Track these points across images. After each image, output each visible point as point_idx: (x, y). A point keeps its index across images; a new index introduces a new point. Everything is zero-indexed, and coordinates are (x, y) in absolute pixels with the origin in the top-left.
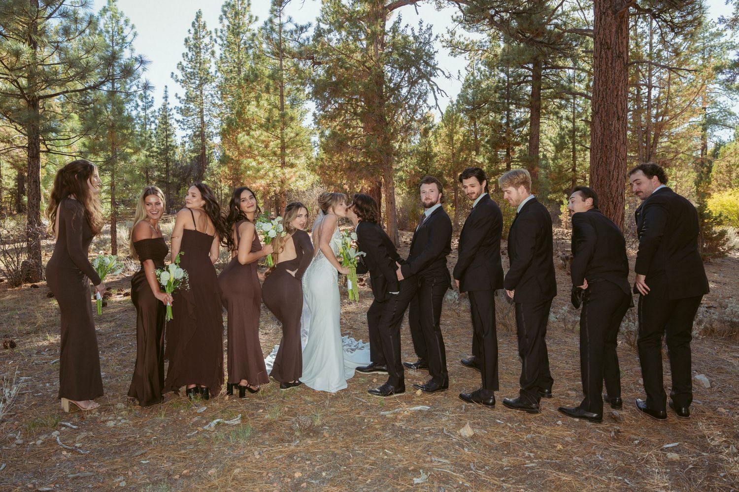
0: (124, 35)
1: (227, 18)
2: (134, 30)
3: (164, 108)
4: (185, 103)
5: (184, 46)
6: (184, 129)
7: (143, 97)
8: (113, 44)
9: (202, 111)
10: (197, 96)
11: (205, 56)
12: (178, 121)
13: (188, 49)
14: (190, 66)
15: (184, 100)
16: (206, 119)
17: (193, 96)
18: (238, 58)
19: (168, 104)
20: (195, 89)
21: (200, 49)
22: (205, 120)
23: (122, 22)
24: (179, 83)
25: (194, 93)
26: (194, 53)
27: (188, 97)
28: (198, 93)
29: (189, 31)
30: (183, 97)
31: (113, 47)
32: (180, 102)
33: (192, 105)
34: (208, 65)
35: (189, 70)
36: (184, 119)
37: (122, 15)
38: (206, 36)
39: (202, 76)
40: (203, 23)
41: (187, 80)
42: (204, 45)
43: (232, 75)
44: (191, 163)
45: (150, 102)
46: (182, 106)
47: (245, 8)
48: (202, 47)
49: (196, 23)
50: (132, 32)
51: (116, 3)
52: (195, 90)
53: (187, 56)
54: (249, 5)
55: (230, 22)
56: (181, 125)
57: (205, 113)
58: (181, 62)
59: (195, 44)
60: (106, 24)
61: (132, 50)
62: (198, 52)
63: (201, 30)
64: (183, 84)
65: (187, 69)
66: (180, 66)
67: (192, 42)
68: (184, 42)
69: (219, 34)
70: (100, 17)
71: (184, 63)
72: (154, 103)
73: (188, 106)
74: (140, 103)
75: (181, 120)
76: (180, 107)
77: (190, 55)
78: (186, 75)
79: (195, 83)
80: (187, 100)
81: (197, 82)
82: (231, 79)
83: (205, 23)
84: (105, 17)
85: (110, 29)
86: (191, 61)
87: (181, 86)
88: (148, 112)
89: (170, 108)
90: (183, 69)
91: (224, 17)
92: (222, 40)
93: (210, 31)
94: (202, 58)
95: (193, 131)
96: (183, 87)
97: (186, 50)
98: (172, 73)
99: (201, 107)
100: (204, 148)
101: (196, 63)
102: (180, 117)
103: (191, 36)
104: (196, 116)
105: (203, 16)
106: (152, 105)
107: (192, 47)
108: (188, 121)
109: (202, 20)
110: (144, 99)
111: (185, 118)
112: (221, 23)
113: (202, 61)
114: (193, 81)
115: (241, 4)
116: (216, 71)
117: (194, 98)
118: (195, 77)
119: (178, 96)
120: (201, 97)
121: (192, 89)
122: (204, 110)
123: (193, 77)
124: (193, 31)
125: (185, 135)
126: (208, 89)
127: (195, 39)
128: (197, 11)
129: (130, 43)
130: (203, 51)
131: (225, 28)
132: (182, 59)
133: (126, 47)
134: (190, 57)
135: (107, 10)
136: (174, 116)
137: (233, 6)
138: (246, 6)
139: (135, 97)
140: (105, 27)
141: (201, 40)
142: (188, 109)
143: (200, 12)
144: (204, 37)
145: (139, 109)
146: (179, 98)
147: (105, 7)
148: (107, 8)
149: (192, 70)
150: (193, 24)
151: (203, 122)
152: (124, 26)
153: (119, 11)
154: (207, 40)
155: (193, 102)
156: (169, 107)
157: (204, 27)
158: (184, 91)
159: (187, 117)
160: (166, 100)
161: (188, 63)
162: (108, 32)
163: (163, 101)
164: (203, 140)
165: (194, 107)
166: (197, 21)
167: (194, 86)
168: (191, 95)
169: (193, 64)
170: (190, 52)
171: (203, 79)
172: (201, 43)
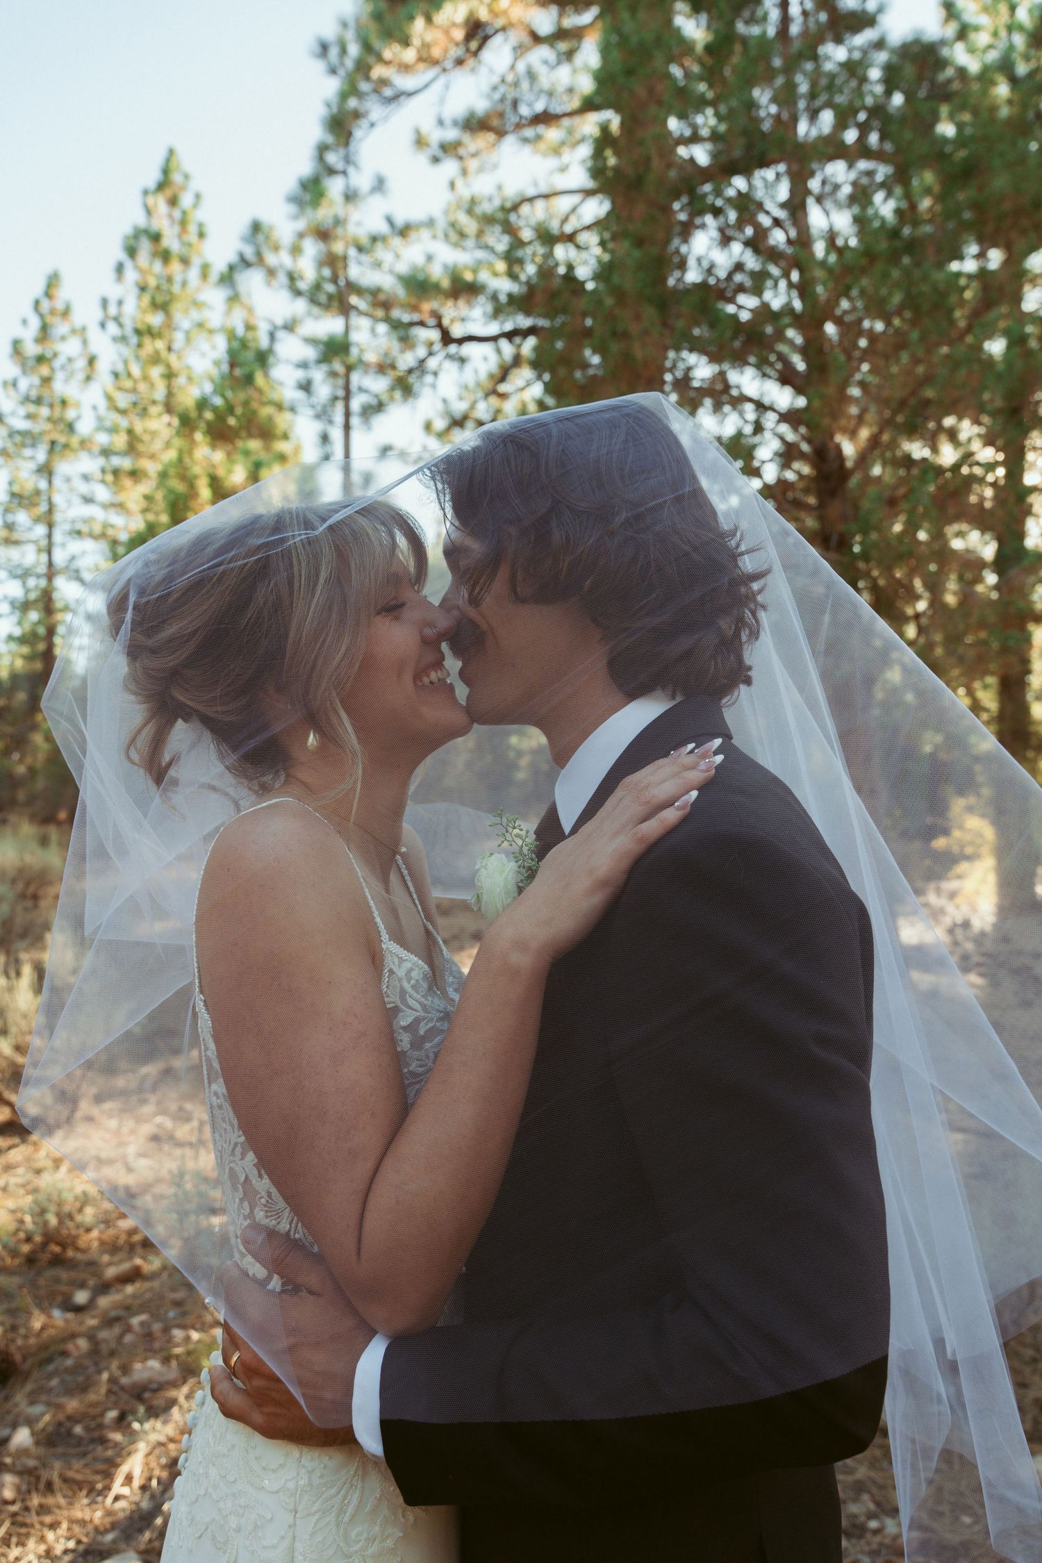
1: (137, 267)
5: (10, 361)
9: (50, 536)
10: (37, 492)
13: (19, 367)
14: (22, 411)
17: (28, 492)
20: (34, 472)
21: (53, 369)
26: (35, 380)
27: (14, 495)
28: (42, 484)
29: (25, 319)
33: (22, 517)
34: (72, 413)
35: (20, 424)
38: (70, 338)
39: (55, 438)
40: (62, 304)
41: (14, 451)
42: (62, 358)
47: (189, 245)
48: (56, 364)
49: (44, 302)
52: (34, 478)
53: (15, 384)
54: (201, 235)
57: (58, 537)
59: (38, 353)
62: (46, 378)
63: (58, 322)
65: (12, 421)
67: (31, 349)
68: (8, 350)
69: (113, 309)
73: (11, 519)
77: (24, 384)
78: (10, 437)
79: (32, 458)
80: (10, 502)
81: (42, 455)
83: (68, 305)
86: (27, 399)
91: (128, 262)
92: (120, 323)
93: (84, 329)
94: (54, 392)
95: (23, 586)
97: (16, 372)
100: (51, 631)
101: (41, 404)
103: (30, 334)
104: (32, 547)
105: (65, 285)
107: (30, 362)
109: (64, 294)
112: (118, 280)
113: (57, 400)
114: (28, 452)
115: (177, 235)
116: (96, 427)
117: (29, 497)
118: (34, 444)
120: (48, 494)
121: (24, 473)
122: (57, 531)
123: (28, 443)
124: (35, 323)
127: (41, 344)
130: (59, 376)
131: (132, 295)
134: (22, 388)
137: (157, 233)
138: (194, 238)
141: (58, 347)
142: (10, 528)
143: (56, 275)
144: (63, 337)
149: (27, 425)
150: (37, 303)
151: (51, 563)
155: (26, 507)
157: (66, 313)
161: (16, 404)
164: (49, 616)
165: (28, 524)
166: (48, 294)
167: (32, 466)
168: (22, 487)
169: (32, 408)
170: (24, 372)
171: (58, 448)
172: (55, 355)
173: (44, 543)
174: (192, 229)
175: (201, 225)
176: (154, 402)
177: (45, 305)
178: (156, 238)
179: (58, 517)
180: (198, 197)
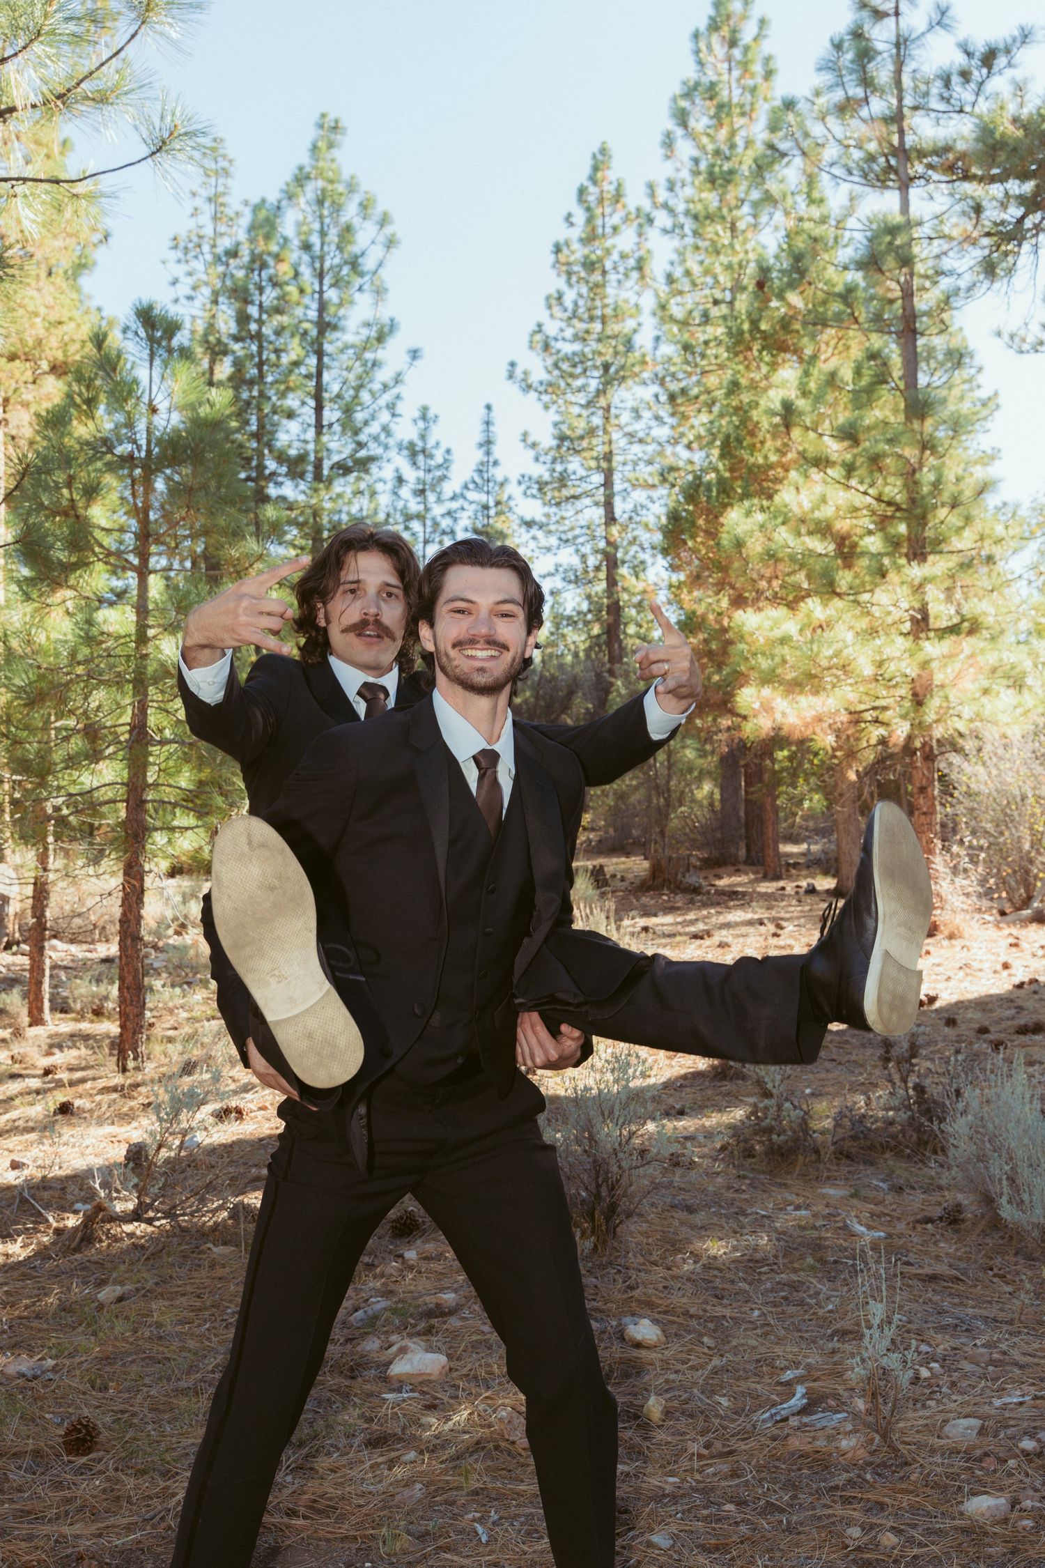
0: (355, 249)
1: (691, 135)
2: (388, 230)
3: (484, 476)
4: (554, 461)
5: (554, 273)
6: (549, 549)
7: (414, 452)
8: (321, 284)
9: (608, 483)
10: (591, 432)
11: (620, 292)
12: (529, 524)
13: (564, 277)
14: (569, 333)
15: (551, 449)
16: (620, 507)
17: (579, 432)
18: (729, 267)
19: (496, 463)
20: (589, 404)
21: (604, 273)
22: (618, 512)
23: (350, 212)
24: (533, 395)
25: (581, 425)
26: (584, 290)
27: (562, 438)
28: (597, 421)
29: (569, 215)
30: (547, 440)
31: (321, 292)
32: (537, 459)
33: (575, 465)
34: (630, 324)
35: (568, 348)
36: (547, 515)
37: (352, 187)
38: (624, 227)
39: (608, 358)
40: (612, 188)
41: (562, 384)
42: (615, 256)
43: (709, 329)
44: (573, 666)
45: (439, 467)
46: (541, 471)
47: (753, 90)
48: (608, 265)
49: (592, 189)
50: (381, 238)
51: (335, 153)
52: (585, 413)
53: (560, 298)
54: (769, 74)
55: (702, 148)
56: (540, 534)
57: (618, 487)
58: (540, 325)
59: (586, 257)
60: (303, 223)
61: (378, 292)
62: (597, 285)
63: (608, 210)
64: (546, 398)
65: (560, 345)
66: (538, 337)
67: (579, 251)
68: (552, 258)
69: (662, 195)
70: (284, 203)
71: (551, 328)
72: (453, 467)
73: (559, 468)
74: (410, 475)
75: (539, 517)
76: (535, 475)
77: (570, 297)
78: (556, 365)
79: (586, 388)
80: (559, 447)
81: (594, 384)
82: (706, 343)
83: (619, 185)
84: (302, 201)
85: (315, 239)
86: (574, 315)
87: (539, 406)
88: (431, 497)
89: (500, 478)
90: (546, 347)
91: (679, 132)
92: (671, 211)
94: (607, 301)
95: (577, 551)
96: (546, 407)
97: (561, 283)
98: (513, 364)
99: (604, 465)
100: (614, 608)
101: (592, 319)
102: (533, 509)
103: (576, 233)
104: (587, 501)
105: (615, 163)
106: (443, 478)
107: (576, 268)
108: (563, 518)
109: (612, 175)
110: (421, 458)
111: (554, 509)
112: (668, 157)
113: (609, 311)
114: (579, 383)
115: (738, 80)
116: (657, 339)
117: (582, 438)
118: (585, 370)
119: (530, 440)
120: (605, 431)
121: (576, 410)
122: (617, 477)
123: (579, 370)
124: (580, 217)
125: (552, 570)
126: (630, 404)
127: (590, 237)
128: (595, 149)
129: (375, 272)
130: (612, 277)
131: (685, 174)
132: (543, 316)
133: (360, 289)
134: (568, 303)
135: (308, 177)
136: (512, 503)
137: (712, 85)
138: (759, 80)
139: (386, 447)
140: (299, 234)
141: (609, 243)
142: (562, 480)
143: (603, 151)
144: (615, 229)
145: (405, 492)
146: (534, 445)
147: (301, 168)
148: (308, 169)
149: (577, 347)
150: (582, 192)
151: (610, 519)
152: (356, 222)
153: (345, 176)
154: (626, 240)
155: (577, 452)
156: (498, 473)
157: (618, 197)
158: (552, 416)
159: (558, 504)
160: (488, 453)
161: (563, 325)
162: (307, 247)
163: (479, 455)
164: (612, 581)
165: (583, 473)
166: (593, 180)
167: (582, 398)
168: (572, 429)
169: (581, 326)
170: (570, 285)
171: (612, 370)
172: (608, 252)
173: (600, 495)
174: (757, 68)
175: (768, 60)
176: (716, 302)
177: (593, 192)
178: (711, 91)
179: (617, 459)
180: (763, 22)
